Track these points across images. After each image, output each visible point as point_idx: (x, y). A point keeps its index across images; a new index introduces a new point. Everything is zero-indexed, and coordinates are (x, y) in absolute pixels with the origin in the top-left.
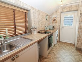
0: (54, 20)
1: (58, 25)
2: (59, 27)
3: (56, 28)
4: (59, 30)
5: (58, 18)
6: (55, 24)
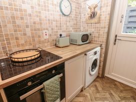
0: (93, 15)
1: (101, 32)
2: (105, 36)
3: (96, 39)
4: (104, 46)
5: (104, 9)
6: (95, 28)
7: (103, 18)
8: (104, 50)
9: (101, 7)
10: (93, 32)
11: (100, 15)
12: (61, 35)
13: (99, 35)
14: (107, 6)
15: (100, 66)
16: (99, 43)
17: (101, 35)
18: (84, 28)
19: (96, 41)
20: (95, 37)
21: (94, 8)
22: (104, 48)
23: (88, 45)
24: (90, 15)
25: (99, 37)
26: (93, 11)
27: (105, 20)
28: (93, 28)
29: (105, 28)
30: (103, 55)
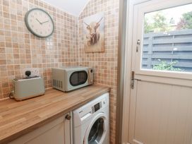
0: (94, 40)
1: (109, 67)
2: (115, 74)
3: (101, 79)
4: (114, 91)
5: (109, 30)
6: (99, 60)
7: (109, 43)
8: (115, 99)
9: (105, 27)
10: (96, 67)
11: (105, 39)
12: (28, 74)
13: (105, 71)
14: (113, 25)
15: (111, 128)
16: (107, 85)
17: (109, 72)
18: (83, 59)
19: (102, 82)
20: (99, 75)
21: (95, 28)
22: (115, 95)
23: (85, 90)
24: (89, 39)
25: (106, 76)
26: (93, 32)
27: (113, 47)
28: (96, 60)
29: (113, 60)
30: (115, 107)
